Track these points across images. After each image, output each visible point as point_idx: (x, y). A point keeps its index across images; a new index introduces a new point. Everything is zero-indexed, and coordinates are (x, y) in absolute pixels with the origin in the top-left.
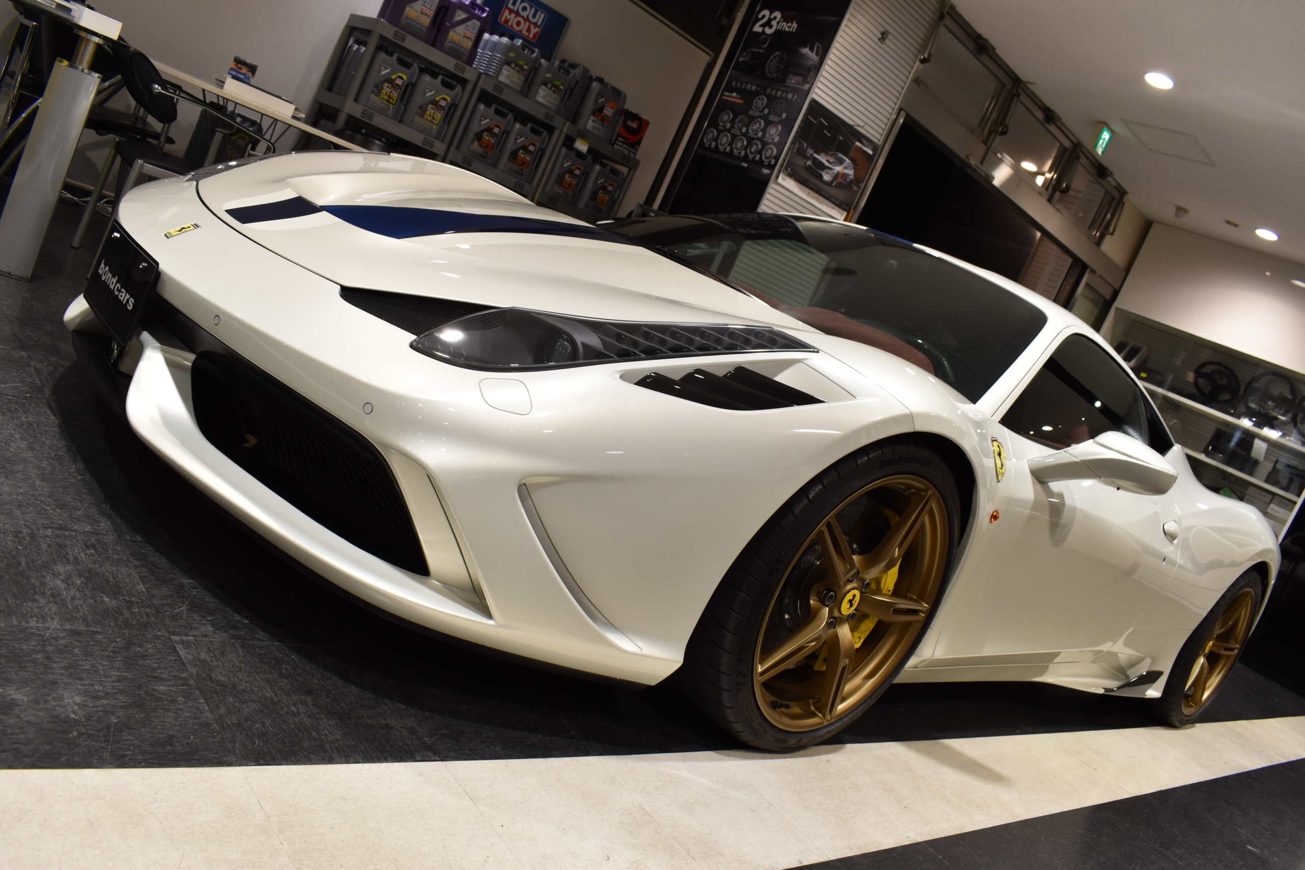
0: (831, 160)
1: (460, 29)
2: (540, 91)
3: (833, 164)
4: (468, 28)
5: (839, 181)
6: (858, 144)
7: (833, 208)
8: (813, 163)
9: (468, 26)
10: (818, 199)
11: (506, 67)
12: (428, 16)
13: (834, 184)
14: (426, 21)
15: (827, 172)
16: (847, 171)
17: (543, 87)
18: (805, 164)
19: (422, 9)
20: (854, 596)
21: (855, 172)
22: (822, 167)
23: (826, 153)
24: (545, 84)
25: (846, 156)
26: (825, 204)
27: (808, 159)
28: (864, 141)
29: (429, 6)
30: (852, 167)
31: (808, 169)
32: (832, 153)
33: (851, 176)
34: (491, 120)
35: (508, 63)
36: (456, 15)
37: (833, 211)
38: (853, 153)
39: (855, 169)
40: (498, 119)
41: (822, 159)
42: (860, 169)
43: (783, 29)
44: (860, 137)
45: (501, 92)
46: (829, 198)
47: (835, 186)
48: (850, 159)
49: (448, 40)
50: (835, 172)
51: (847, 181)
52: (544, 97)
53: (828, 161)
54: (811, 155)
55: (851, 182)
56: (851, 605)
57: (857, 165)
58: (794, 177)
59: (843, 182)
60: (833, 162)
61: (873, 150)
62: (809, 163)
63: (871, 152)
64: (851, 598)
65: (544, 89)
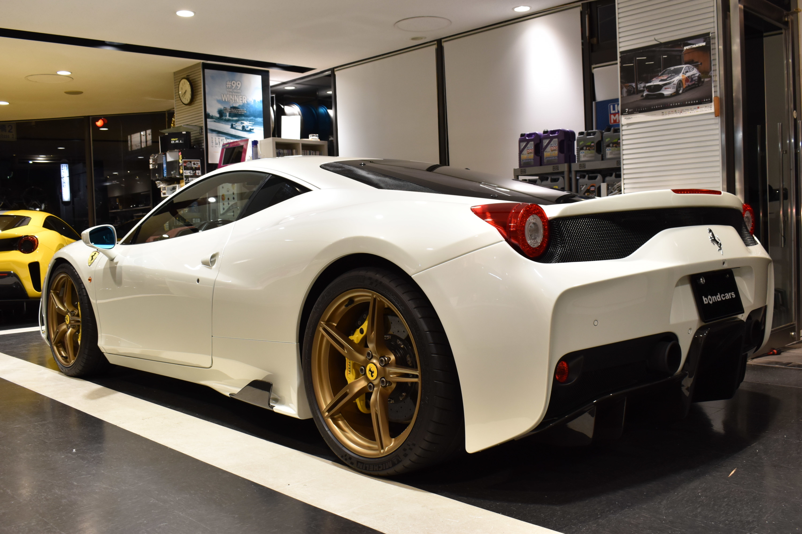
0: (665, 78)
1: (548, 149)
2: (607, 152)
3: (668, 79)
4: (552, 145)
5: (685, 86)
6: (685, 48)
7: (698, 108)
8: (648, 91)
9: (551, 145)
10: (675, 111)
11: (581, 151)
12: (532, 153)
13: (681, 92)
14: (532, 156)
15: (665, 89)
16: (689, 74)
18: (642, 96)
19: (528, 152)
21: (698, 69)
22: (659, 87)
23: (656, 76)
25: (681, 64)
26: (688, 110)
27: (643, 91)
28: (689, 42)
29: (531, 148)
30: (693, 67)
31: (647, 97)
32: (662, 72)
33: (696, 74)
34: (586, 185)
35: (582, 149)
36: (544, 143)
37: (699, 110)
38: (686, 58)
39: (697, 67)
41: (656, 82)
42: (701, 64)
44: (684, 41)
45: (586, 166)
46: (683, 104)
47: (683, 92)
48: (685, 64)
49: (545, 158)
50: (676, 82)
51: (695, 80)
52: (611, 153)
53: (662, 80)
54: (644, 87)
55: (699, 78)
57: (697, 62)
58: (638, 111)
59: (690, 84)
60: (668, 78)
61: (704, 42)
62: (645, 93)
63: (704, 44)
65: (609, 149)
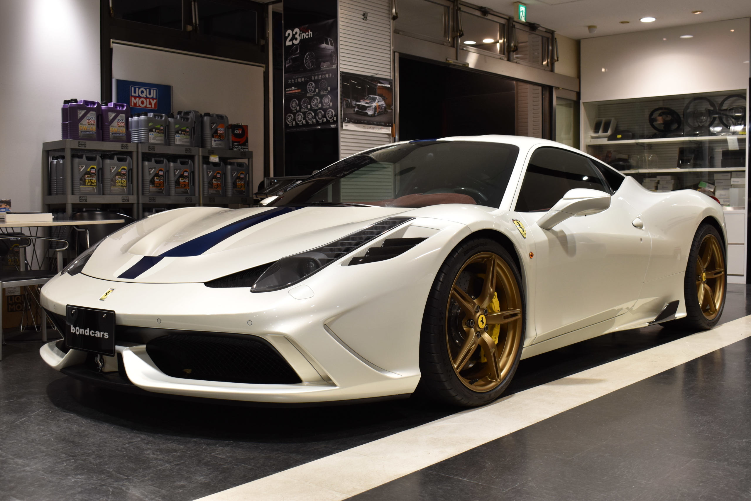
0: (368, 102)
1: (115, 123)
2: (176, 138)
3: (370, 103)
5: (378, 111)
6: (379, 84)
7: (382, 128)
8: (358, 108)
10: (371, 127)
11: (150, 133)
13: (376, 115)
15: (369, 110)
16: (380, 103)
17: (177, 135)
18: (354, 111)
19: (88, 122)
20: (482, 318)
21: (385, 102)
22: (365, 108)
23: (363, 99)
24: (177, 132)
25: (376, 95)
26: (377, 128)
27: (354, 107)
28: (381, 81)
29: (92, 118)
30: (382, 99)
31: (357, 113)
32: (367, 97)
33: (384, 105)
34: (155, 168)
35: (151, 130)
37: (382, 130)
38: (378, 91)
39: (384, 100)
40: (159, 166)
41: (363, 103)
42: (387, 99)
43: (304, 38)
44: (379, 80)
45: (154, 149)
46: (378, 124)
47: (377, 115)
48: (378, 96)
50: (373, 107)
51: (383, 109)
52: (180, 140)
53: (367, 103)
54: (355, 104)
55: (385, 108)
56: (483, 323)
57: (385, 97)
58: (352, 122)
59: (380, 111)
60: (370, 102)
61: (389, 84)
62: (356, 109)
63: (389, 86)
64: (481, 319)
65: (178, 136)
